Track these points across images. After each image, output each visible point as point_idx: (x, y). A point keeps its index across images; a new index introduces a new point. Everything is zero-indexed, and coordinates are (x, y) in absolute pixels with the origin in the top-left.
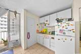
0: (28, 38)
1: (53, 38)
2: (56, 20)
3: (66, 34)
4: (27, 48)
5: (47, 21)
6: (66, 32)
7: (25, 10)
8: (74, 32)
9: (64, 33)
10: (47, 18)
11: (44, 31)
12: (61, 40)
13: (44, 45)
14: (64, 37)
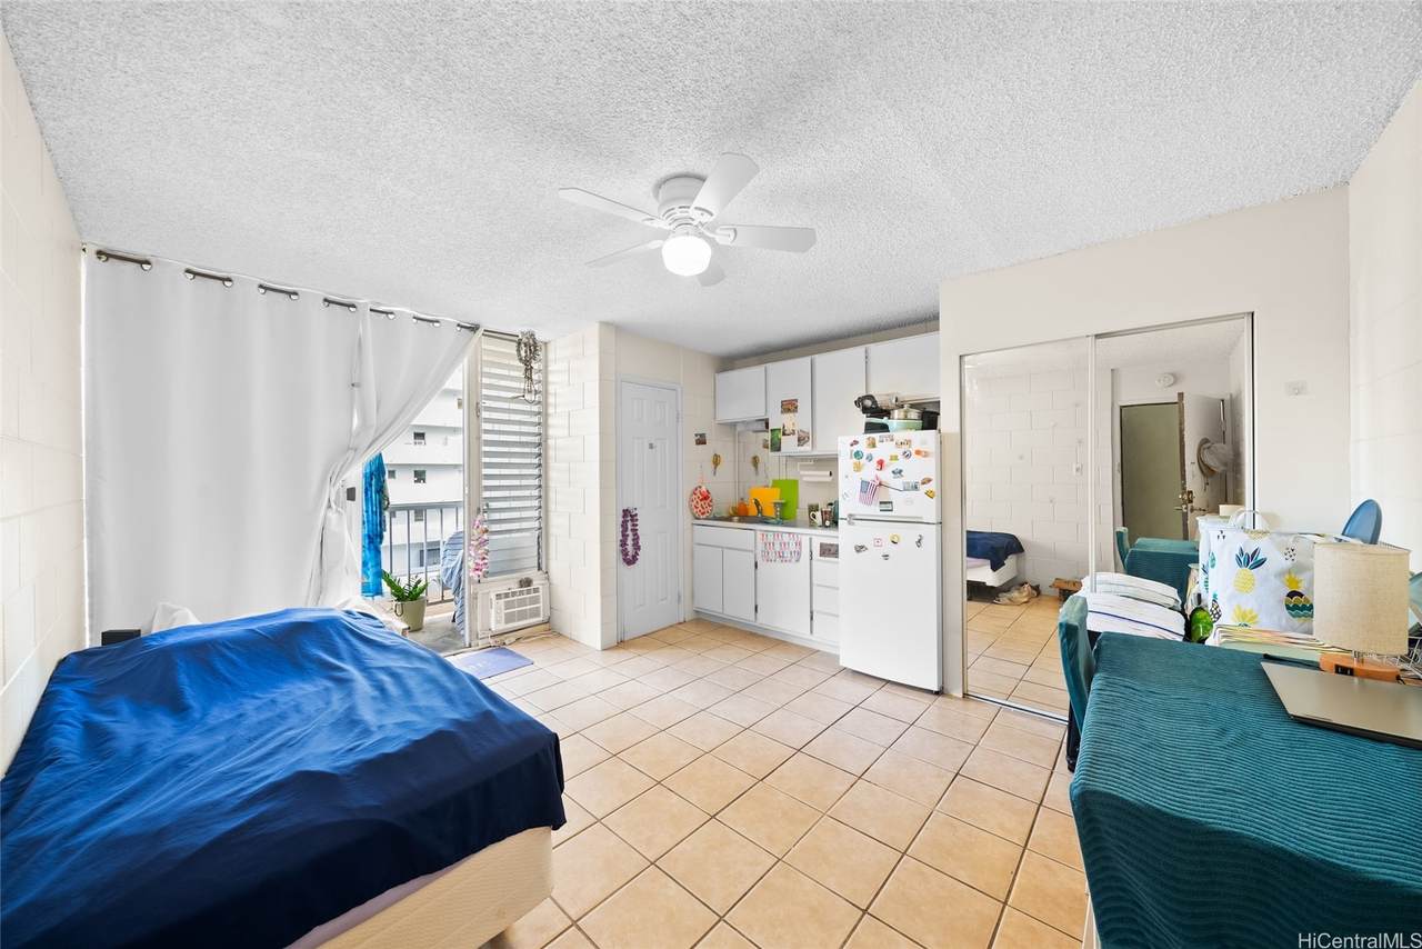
0: (630, 560)
1: (829, 551)
2: (859, 402)
3: (898, 512)
4: (621, 644)
5: (789, 407)
6: (893, 496)
7: (605, 324)
8: (929, 494)
9: (886, 505)
10: (789, 376)
11: (769, 498)
12: (873, 554)
13: (763, 620)
14: (886, 531)
